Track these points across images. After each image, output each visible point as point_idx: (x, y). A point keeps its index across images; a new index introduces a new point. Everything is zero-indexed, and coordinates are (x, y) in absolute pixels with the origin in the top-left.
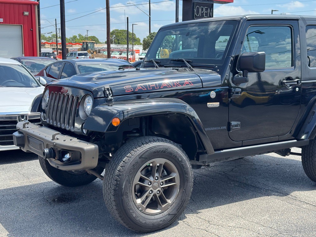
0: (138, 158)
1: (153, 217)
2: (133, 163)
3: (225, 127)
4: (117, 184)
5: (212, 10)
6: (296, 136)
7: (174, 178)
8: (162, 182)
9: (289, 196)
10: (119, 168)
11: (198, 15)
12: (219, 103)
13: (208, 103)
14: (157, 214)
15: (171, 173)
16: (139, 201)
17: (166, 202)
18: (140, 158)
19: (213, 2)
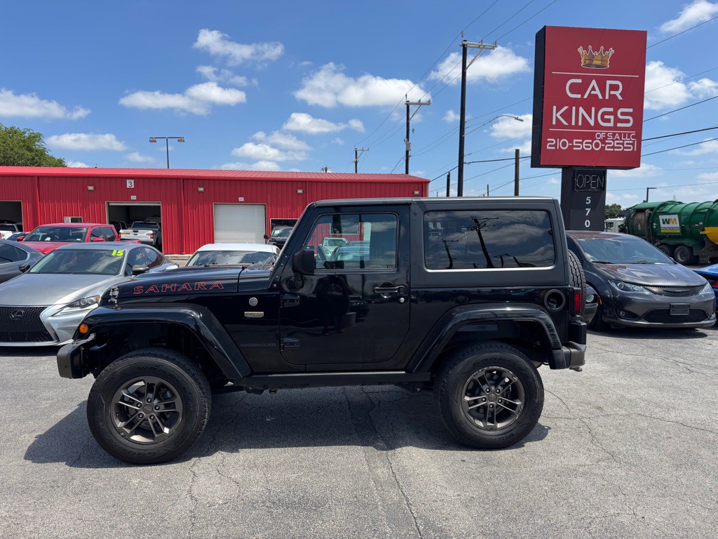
5: (603, 179)
11: (580, 186)
19: (605, 168)
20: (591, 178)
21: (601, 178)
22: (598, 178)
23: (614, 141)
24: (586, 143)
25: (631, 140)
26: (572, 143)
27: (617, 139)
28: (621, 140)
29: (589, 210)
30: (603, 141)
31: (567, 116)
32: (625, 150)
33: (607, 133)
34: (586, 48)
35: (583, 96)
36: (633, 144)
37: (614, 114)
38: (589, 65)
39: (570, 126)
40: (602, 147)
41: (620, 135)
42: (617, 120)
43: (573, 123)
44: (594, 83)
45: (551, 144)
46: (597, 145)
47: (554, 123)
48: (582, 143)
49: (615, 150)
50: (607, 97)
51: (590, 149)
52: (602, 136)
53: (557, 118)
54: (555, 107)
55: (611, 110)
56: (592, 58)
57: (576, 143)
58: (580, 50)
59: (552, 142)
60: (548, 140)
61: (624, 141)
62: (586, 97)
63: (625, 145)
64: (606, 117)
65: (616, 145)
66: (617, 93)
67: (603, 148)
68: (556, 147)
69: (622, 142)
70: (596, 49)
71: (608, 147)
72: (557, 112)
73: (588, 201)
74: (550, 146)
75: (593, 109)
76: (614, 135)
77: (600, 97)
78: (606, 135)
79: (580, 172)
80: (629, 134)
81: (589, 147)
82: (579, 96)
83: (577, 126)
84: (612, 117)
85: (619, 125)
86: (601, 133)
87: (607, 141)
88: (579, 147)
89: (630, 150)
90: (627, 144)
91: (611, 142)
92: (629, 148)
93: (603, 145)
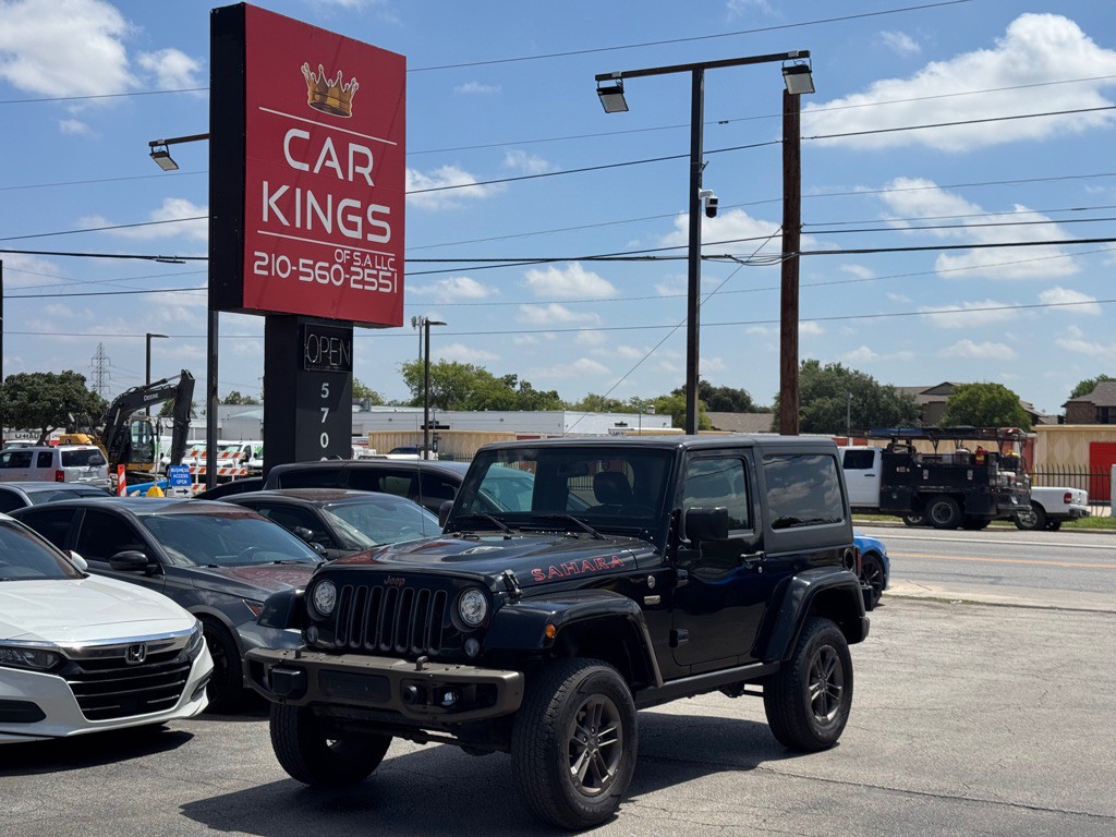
0: (575, 692)
1: (591, 800)
2: (570, 702)
3: (667, 640)
4: (549, 738)
5: (349, 347)
6: (758, 654)
7: (615, 730)
8: (600, 738)
9: (757, 769)
10: (550, 710)
11: (313, 360)
12: (659, 596)
13: (646, 597)
14: (595, 795)
15: (608, 722)
16: (574, 770)
17: (607, 774)
18: (577, 693)
19: (351, 323)
20: (330, 345)
21: (346, 345)
22: (342, 345)
23: (363, 269)
24: (320, 268)
25: (388, 271)
26: (298, 266)
27: (368, 267)
28: (374, 268)
29: (326, 411)
30: (347, 266)
31: (286, 204)
32: (381, 289)
33: (353, 251)
34: (313, 69)
35: (312, 167)
36: (391, 278)
37: (362, 212)
38: (321, 105)
39: (292, 230)
40: (345, 278)
41: (372, 256)
42: (368, 228)
43: (298, 225)
44: (329, 144)
45: (262, 264)
46: (337, 275)
47: (265, 219)
48: (313, 267)
49: (367, 288)
50: (351, 178)
51: (326, 282)
52: (344, 258)
53: (270, 209)
54: (265, 184)
55: (357, 204)
56: (324, 91)
57: (305, 265)
58: (305, 69)
59: (263, 259)
60: (257, 254)
61: (378, 270)
62: (316, 170)
63: (381, 281)
64: (351, 218)
65: (367, 279)
66: (366, 171)
67: (347, 281)
68: (270, 272)
69: (375, 272)
70: (331, 75)
71: (356, 282)
72: (270, 196)
73: (324, 393)
74: (260, 267)
75: (330, 197)
76: (363, 256)
77: (341, 176)
78: (351, 255)
79: (313, 329)
80: (387, 258)
81: (323, 277)
82: (306, 167)
83: (303, 231)
84: (359, 220)
85: (371, 237)
86: (343, 249)
87: (353, 269)
88: (308, 275)
89: (388, 290)
90: (384, 277)
91: (359, 270)
92: (386, 286)
93: (347, 276)
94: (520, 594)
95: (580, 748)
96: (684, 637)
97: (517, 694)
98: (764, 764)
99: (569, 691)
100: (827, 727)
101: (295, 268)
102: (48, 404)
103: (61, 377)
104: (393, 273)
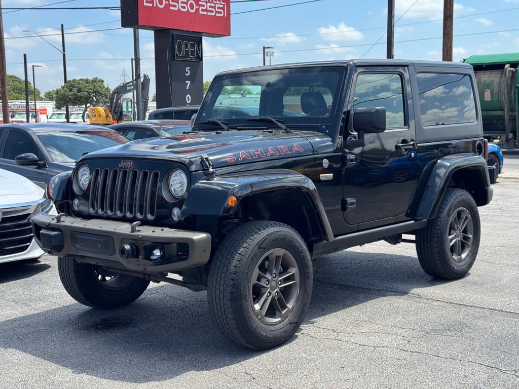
0: (256, 248)
1: (273, 328)
2: (252, 255)
3: (339, 207)
4: (234, 284)
5: (200, 47)
7: (293, 274)
8: (280, 281)
9: (409, 294)
10: (234, 263)
11: (180, 54)
12: (332, 174)
13: (321, 175)
14: (276, 324)
15: (288, 269)
16: (257, 307)
17: (286, 307)
18: (258, 248)
19: (201, 35)
20: (189, 46)
21: (198, 46)
22: (196, 46)
23: (206, 2)
24: (182, 2)
25: (221, 4)
26: (169, 1)
27: (209, 2)
28: (213, 3)
29: (188, 83)
30: (197, 1)
32: (217, 15)
36: (223, 8)
40: (196, 8)
46: (192, 6)
48: (178, 2)
49: (209, 14)
51: (185, 10)
57: (172, 1)
61: (215, 4)
63: (217, 10)
65: (209, 9)
67: (197, 10)
68: (153, 5)
69: (213, 5)
71: (203, 10)
73: (187, 73)
74: (147, 1)
79: (179, 37)
81: (184, 7)
87: (200, 3)
88: (175, 6)
89: (222, 15)
90: (219, 8)
91: (204, 4)
92: (221, 13)
93: (198, 7)
94: (213, 173)
95: (263, 290)
96: (352, 204)
97: (205, 251)
98: (416, 291)
99: (251, 248)
100: (461, 264)
101: (167, 2)
102: (87, 94)
103: (92, 81)
104: (224, 5)
